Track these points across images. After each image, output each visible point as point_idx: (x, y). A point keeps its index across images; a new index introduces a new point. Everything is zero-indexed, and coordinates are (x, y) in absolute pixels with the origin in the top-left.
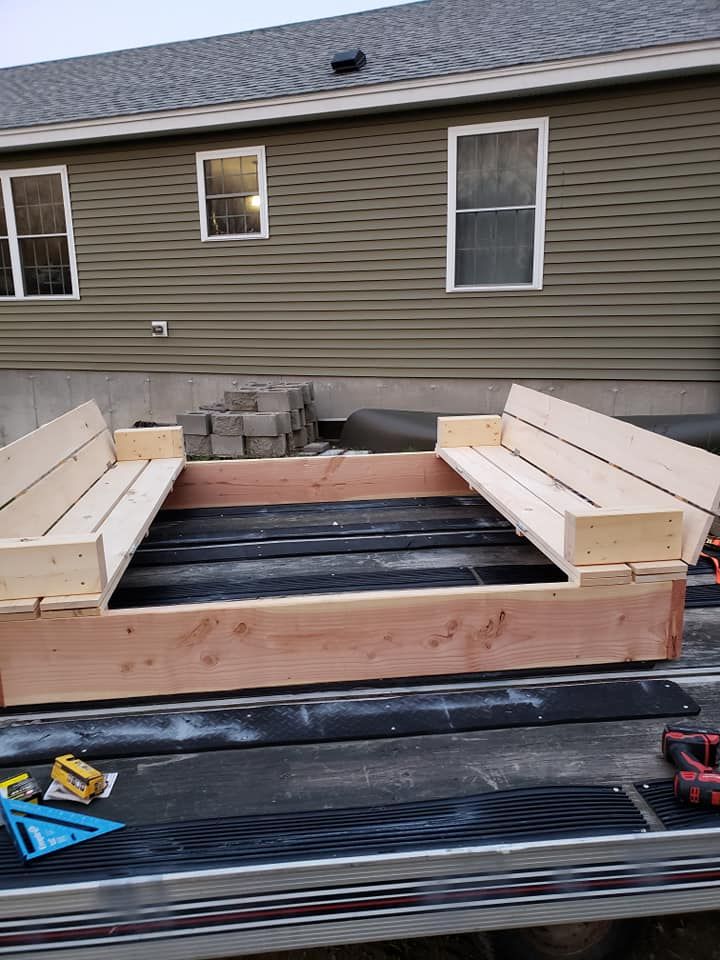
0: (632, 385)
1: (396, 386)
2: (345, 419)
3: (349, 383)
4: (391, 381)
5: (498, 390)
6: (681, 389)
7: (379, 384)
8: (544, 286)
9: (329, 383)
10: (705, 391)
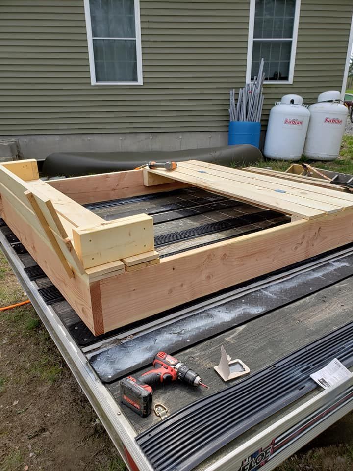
0: (188, 134)
1: (68, 139)
2: (44, 160)
3: (39, 139)
4: (64, 136)
5: (125, 139)
6: (209, 135)
7: (57, 138)
8: (143, 83)
9: (25, 139)
10: (219, 136)
